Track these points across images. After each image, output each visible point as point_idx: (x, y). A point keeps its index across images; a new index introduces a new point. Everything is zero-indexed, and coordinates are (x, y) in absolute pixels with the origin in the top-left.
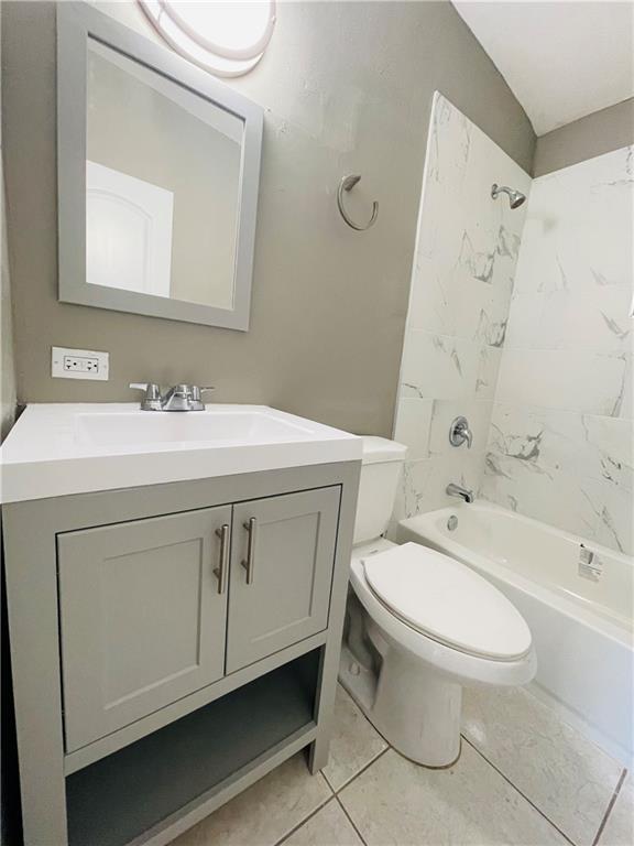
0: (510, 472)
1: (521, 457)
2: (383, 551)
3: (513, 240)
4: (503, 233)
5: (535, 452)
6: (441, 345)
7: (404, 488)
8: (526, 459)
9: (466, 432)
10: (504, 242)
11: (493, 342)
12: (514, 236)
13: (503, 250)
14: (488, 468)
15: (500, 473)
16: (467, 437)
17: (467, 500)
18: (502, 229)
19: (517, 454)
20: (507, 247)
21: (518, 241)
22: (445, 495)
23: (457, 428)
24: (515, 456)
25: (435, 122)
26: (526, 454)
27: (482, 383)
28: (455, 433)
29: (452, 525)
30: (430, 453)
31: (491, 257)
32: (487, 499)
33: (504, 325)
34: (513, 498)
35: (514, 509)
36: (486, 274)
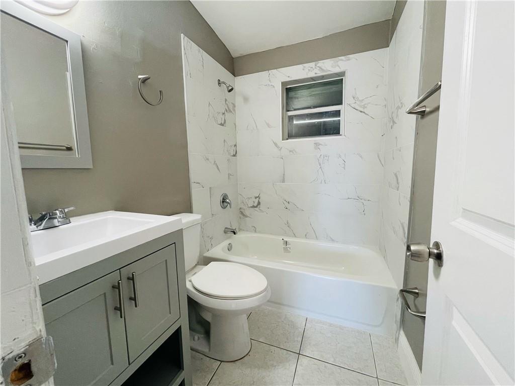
0: (250, 215)
1: (254, 207)
2: (199, 271)
3: (232, 105)
4: (227, 102)
5: (259, 203)
6: (208, 159)
7: (203, 237)
8: (256, 207)
9: (228, 200)
10: (228, 106)
11: (232, 155)
12: (232, 103)
13: (228, 110)
14: (241, 215)
15: (247, 216)
16: (229, 203)
17: (235, 233)
18: (226, 100)
19: (252, 206)
20: (230, 109)
21: (234, 106)
22: (224, 234)
23: (223, 199)
24: (251, 207)
25: (185, 49)
26: (255, 205)
27: (231, 175)
28: (223, 202)
29: (230, 248)
30: (213, 215)
31: (224, 114)
32: (243, 230)
33: (235, 145)
34: (255, 227)
35: (256, 231)
36: (223, 123)
